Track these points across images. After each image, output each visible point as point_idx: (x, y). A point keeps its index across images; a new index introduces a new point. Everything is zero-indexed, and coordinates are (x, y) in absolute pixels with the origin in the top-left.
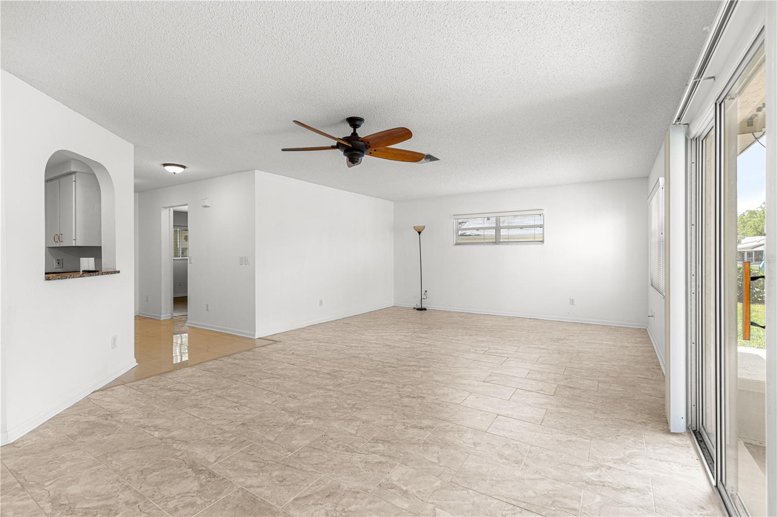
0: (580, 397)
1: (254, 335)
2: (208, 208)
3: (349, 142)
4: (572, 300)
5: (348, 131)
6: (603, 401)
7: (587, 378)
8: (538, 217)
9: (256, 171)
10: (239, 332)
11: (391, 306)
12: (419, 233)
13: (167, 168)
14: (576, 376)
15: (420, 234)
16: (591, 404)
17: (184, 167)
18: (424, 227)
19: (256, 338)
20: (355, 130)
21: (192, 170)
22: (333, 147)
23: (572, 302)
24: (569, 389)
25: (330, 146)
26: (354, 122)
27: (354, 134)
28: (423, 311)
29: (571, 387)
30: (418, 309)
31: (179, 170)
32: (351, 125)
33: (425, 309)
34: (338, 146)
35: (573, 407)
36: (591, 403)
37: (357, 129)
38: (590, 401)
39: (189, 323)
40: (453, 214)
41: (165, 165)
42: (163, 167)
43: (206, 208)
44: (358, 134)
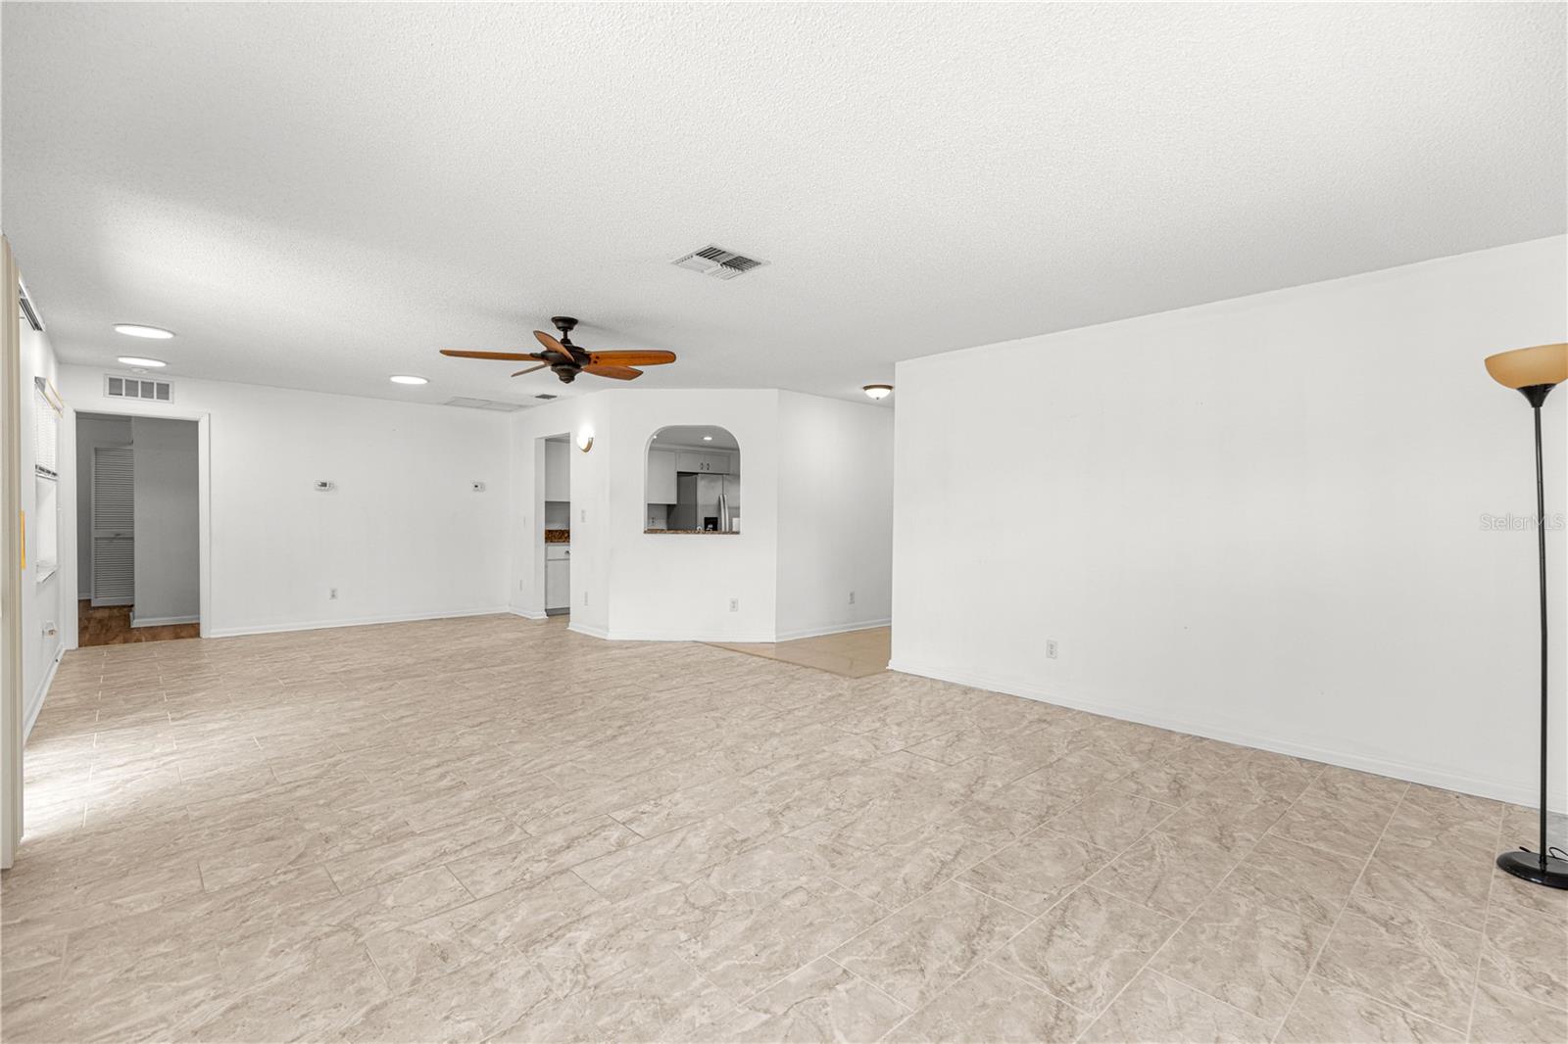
0: (234, 829)
6: (175, 844)
7: (246, 890)
12: (1536, 394)
14: (282, 878)
16: (202, 825)
20: (566, 335)
24: (271, 834)
29: (272, 839)
35: (238, 807)
36: (204, 828)
38: (207, 832)
44: (572, 341)
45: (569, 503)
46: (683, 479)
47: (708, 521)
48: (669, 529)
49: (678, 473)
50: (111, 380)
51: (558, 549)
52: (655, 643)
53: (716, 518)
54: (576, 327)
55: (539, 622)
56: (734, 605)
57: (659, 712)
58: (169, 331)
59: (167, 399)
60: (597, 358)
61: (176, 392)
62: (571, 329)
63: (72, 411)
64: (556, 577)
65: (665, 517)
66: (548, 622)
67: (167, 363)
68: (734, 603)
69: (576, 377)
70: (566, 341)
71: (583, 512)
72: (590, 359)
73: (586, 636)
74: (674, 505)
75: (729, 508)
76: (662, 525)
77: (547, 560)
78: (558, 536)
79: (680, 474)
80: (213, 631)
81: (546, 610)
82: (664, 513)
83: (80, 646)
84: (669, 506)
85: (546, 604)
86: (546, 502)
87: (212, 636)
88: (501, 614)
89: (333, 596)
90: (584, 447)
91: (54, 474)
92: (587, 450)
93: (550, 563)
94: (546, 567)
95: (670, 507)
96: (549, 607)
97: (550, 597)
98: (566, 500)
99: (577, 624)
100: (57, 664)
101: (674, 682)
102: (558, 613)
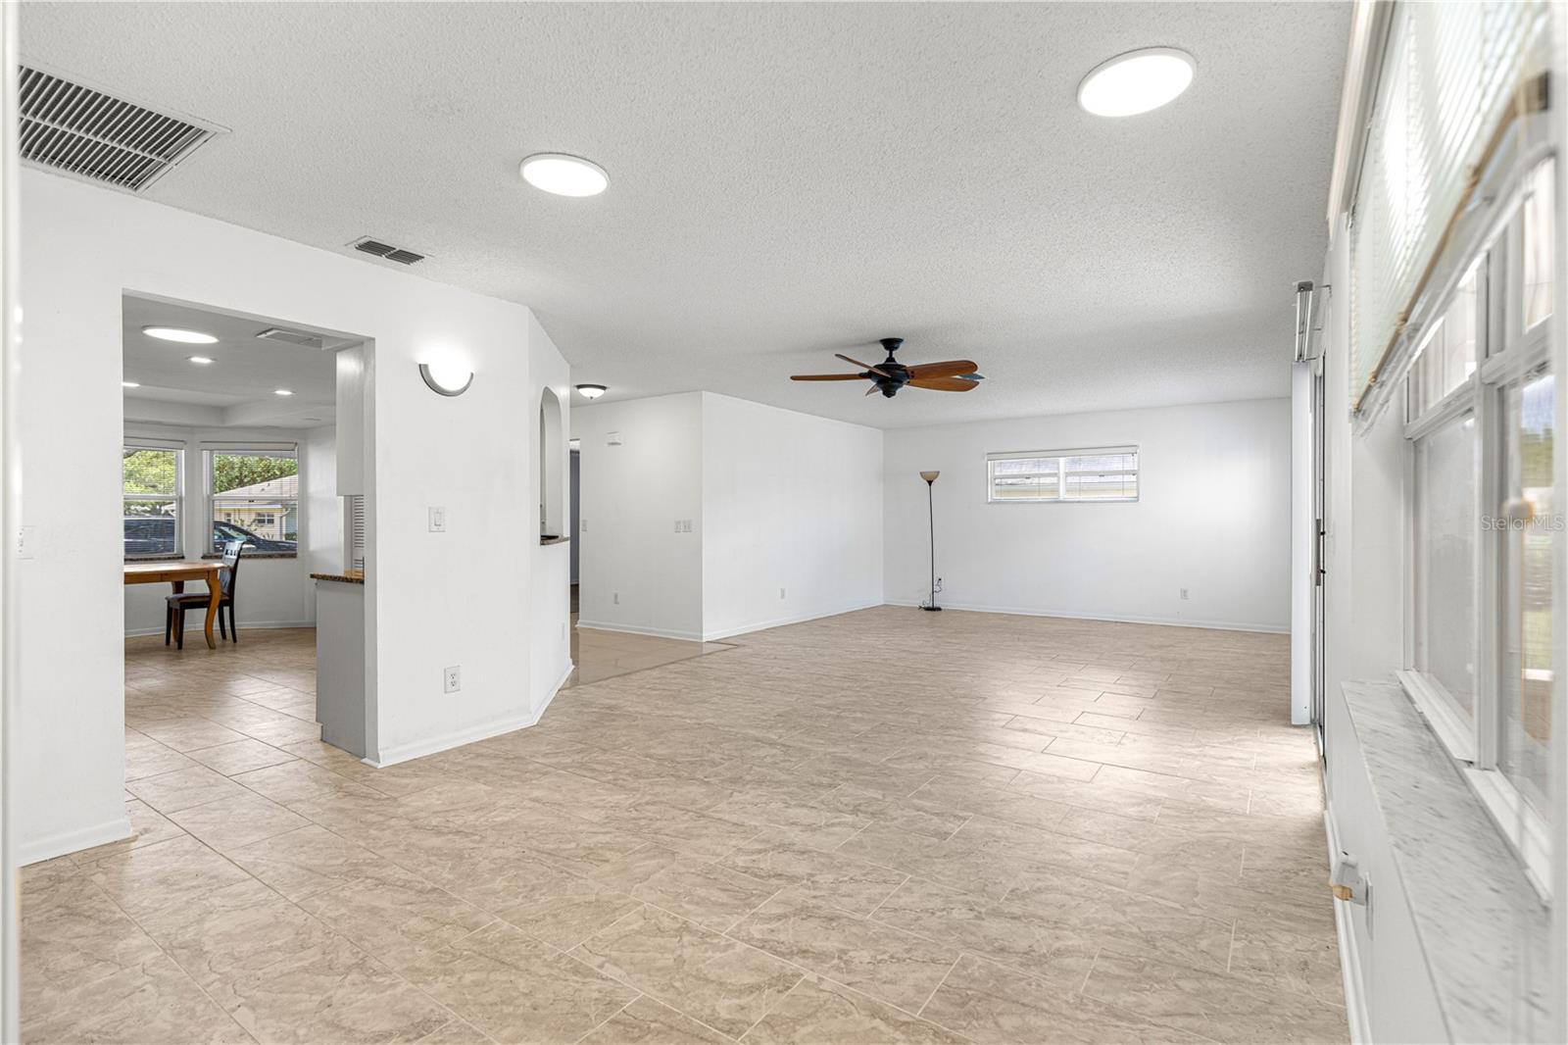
1: (701, 638)
2: (619, 446)
3: (888, 372)
4: (1185, 592)
5: (880, 356)
8: (1129, 458)
9: (703, 392)
10: (676, 635)
11: (879, 604)
12: (930, 483)
13: (581, 391)
15: (930, 485)
17: (604, 388)
18: (938, 472)
19: (704, 640)
20: (891, 354)
21: (612, 391)
22: (862, 376)
23: (1184, 593)
25: (858, 373)
26: (891, 344)
27: (891, 359)
28: (936, 613)
30: (928, 609)
31: (597, 393)
32: (886, 348)
33: (939, 609)
34: (869, 375)
37: (894, 352)
39: (581, 623)
40: (986, 452)
41: (579, 387)
42: (576, 389)
43: (614, 446)
44: (896, 359)
54: (901, 346)
69: (899, 391)
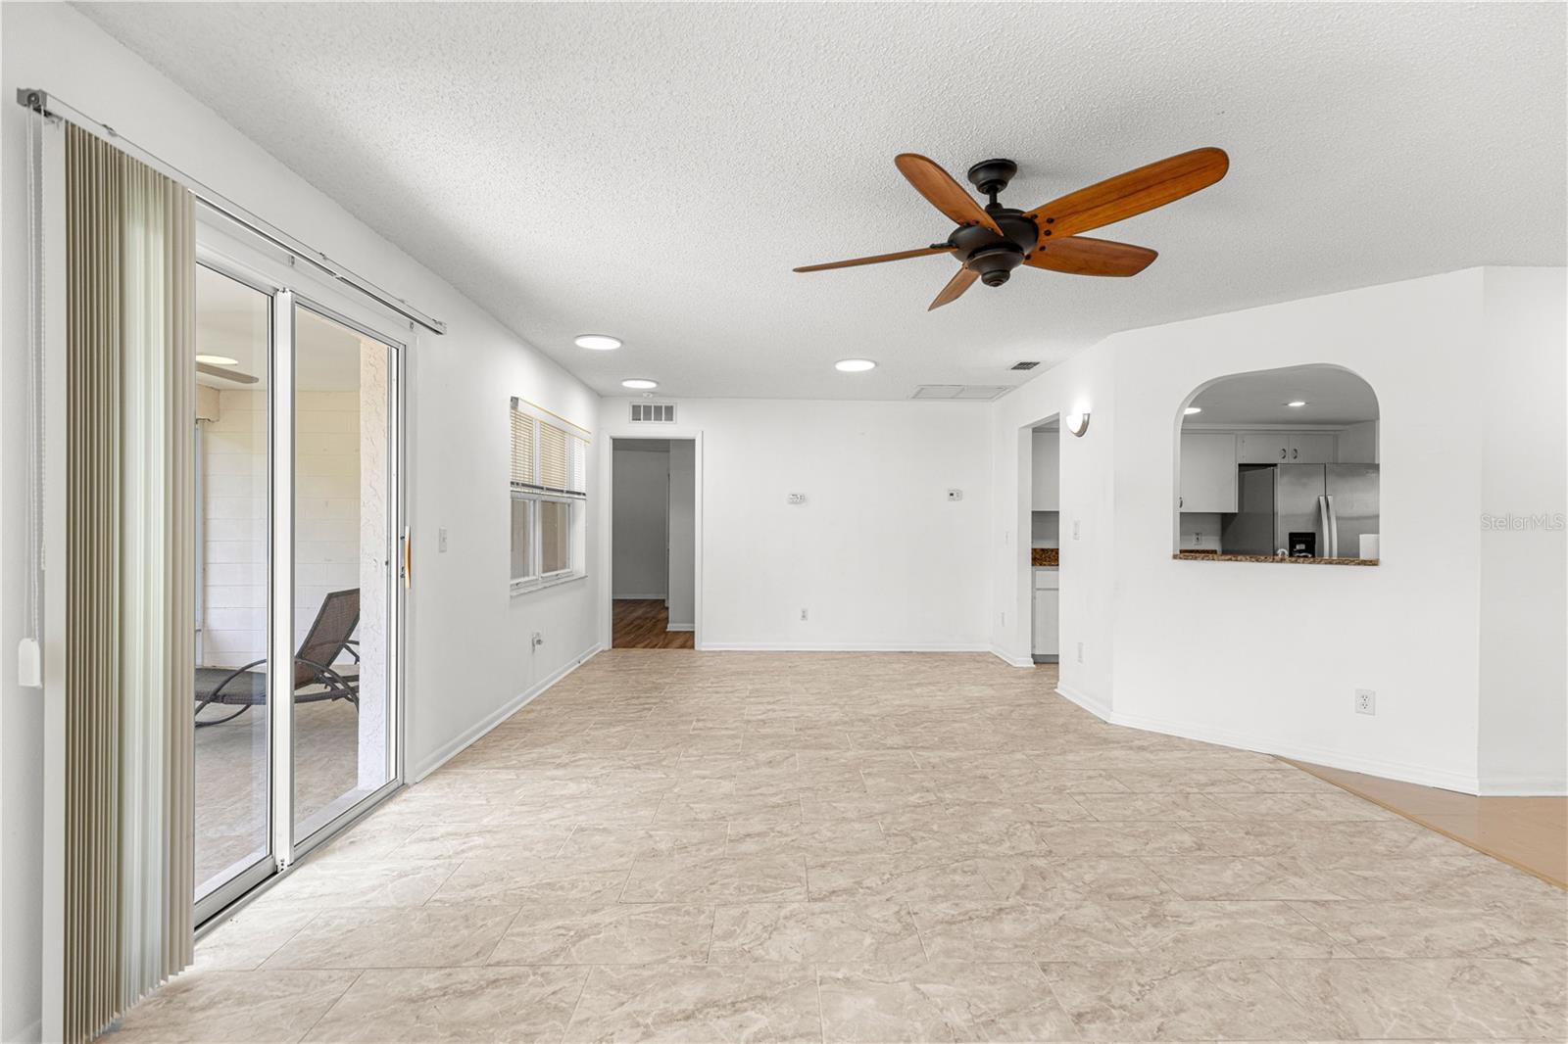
45: (1058, 512)
46: (1248, 473)
47: (1295, 538)
48: (1224, 553)
49: (1240, 465)
50: (634, 407)
51: (1045, 574)
52: (1193, 745)
53: (1312, 535)
55: (1021, 672)
56: (1365, 702)
57: (1184, 988)
58: (617, 339)
59: (672, 420)
60: (1051, 221)
61: (678, 414)
62: (1003, 183)
63: (608, 437)
64: (1042, 612)
65: (1219, 532)
66: (1034, 675)
67: (657, 383)
68: (1365, 698)
70: (994, 208)
71: (1076, 524)
72: (1035, 229)
73: (1079, 709)
74: (1233, 515)
75: (1337, 518)
76: (1212, 543)
77: (1034, 589)
78: (1045, 557)
79: (1243, 467)
80: (704, 644)
81: (1033, 656)
82: (1217, 526)
83: (613, 647)
84: (1224, 515)
85: (1033, 647)
86: (1034, 513)
87: (703, 649)
88: (980, 654)
89: (804, 617)
90: (1077, 429)
91: (584, 494)
92: (1081, 433)
93: (1038, 592)
94: (1034, 598)
95: (1226, 519)
96: (1037, 653)
97: (1039, 639)
98: (1056, 510)
99: (1071, 684)
100: (578, 665)
101: (1227, 876)
102: (1046, 662)
